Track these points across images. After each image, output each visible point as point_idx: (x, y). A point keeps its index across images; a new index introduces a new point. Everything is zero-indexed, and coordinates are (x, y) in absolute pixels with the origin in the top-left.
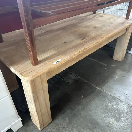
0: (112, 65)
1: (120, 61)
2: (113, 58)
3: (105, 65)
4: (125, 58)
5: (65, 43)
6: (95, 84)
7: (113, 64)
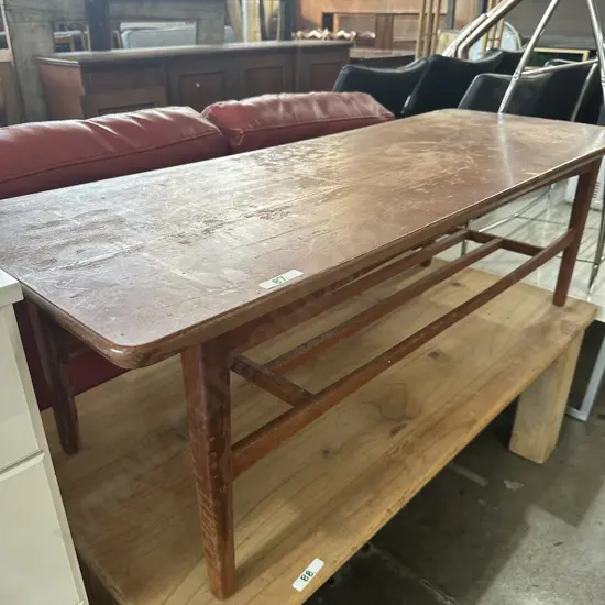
0: (509, 485)
1: (541, 462)
2: (511, 448)
3: (482, 481)
4: (557, 446)
5: (326, 452)
6: (441, 588)
7: (512, 480)
